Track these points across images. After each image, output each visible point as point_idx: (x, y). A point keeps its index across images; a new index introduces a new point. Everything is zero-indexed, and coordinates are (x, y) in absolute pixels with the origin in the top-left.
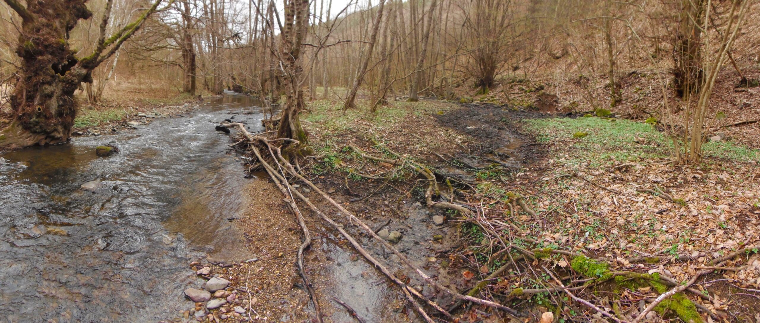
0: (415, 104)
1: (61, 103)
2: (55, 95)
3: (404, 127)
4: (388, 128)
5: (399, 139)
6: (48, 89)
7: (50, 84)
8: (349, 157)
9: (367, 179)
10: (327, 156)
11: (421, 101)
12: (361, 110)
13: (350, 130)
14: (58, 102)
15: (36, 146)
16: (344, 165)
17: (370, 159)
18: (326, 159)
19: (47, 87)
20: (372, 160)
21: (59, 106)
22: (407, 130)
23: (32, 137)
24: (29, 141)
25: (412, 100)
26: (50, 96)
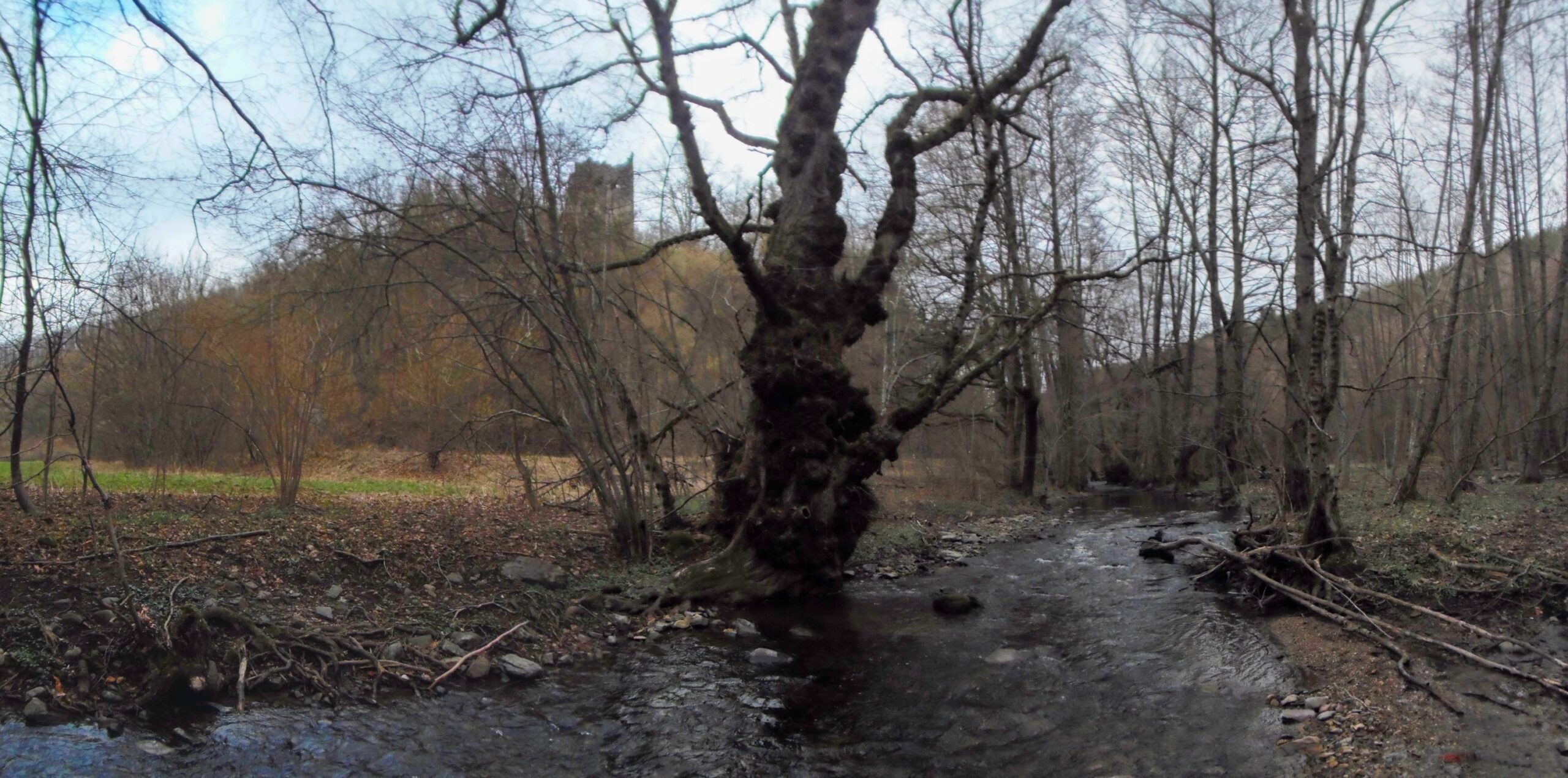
0: (1536, 488)
1: (844, 500)
2: (832, 483)
3: (1520, 526)
4: (1488, 528)
5: (1514, 543)
6: (817, 470)
7: (822, 457)
8: (1432, 569)
9: (1467, 595)
10: (1395, 571)
11: (1548, 482)
12: (1433, 502)
13: (1422, 534)
14: (836, 498)
15: (780, 599)
16: (1426, 580)
17: (1466, 569)
18: (1394, 576)
19: (815, 463)
20: (1470, 571)
21: (840, 508)
22: (1526, 530)
23: (773, 578)
24: (768, 587)
25: (1529, 480)
26: (820, 485)
